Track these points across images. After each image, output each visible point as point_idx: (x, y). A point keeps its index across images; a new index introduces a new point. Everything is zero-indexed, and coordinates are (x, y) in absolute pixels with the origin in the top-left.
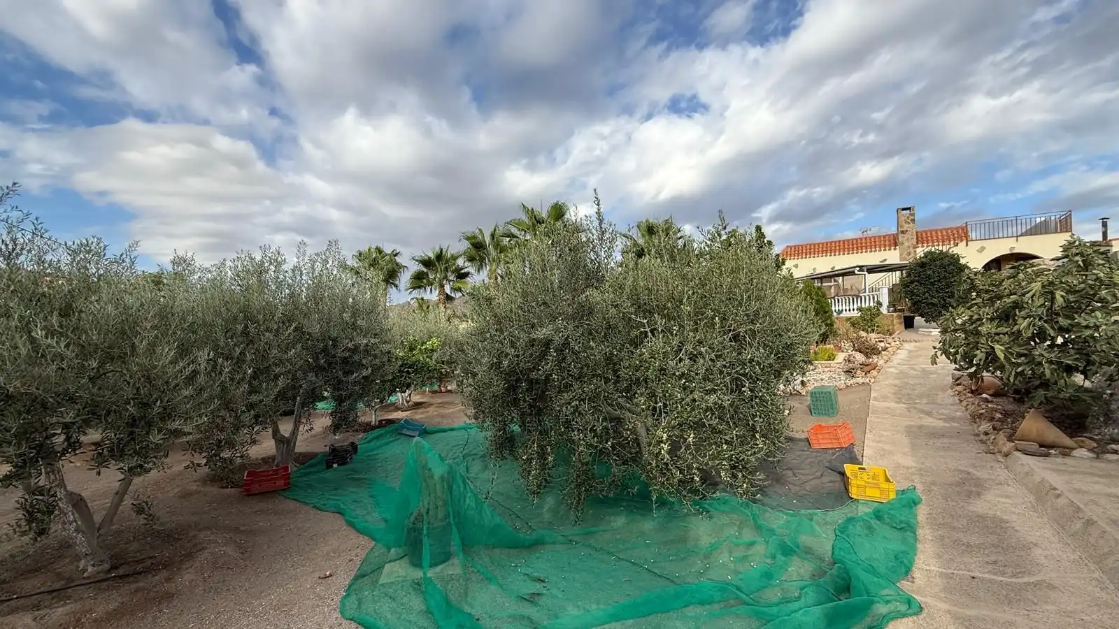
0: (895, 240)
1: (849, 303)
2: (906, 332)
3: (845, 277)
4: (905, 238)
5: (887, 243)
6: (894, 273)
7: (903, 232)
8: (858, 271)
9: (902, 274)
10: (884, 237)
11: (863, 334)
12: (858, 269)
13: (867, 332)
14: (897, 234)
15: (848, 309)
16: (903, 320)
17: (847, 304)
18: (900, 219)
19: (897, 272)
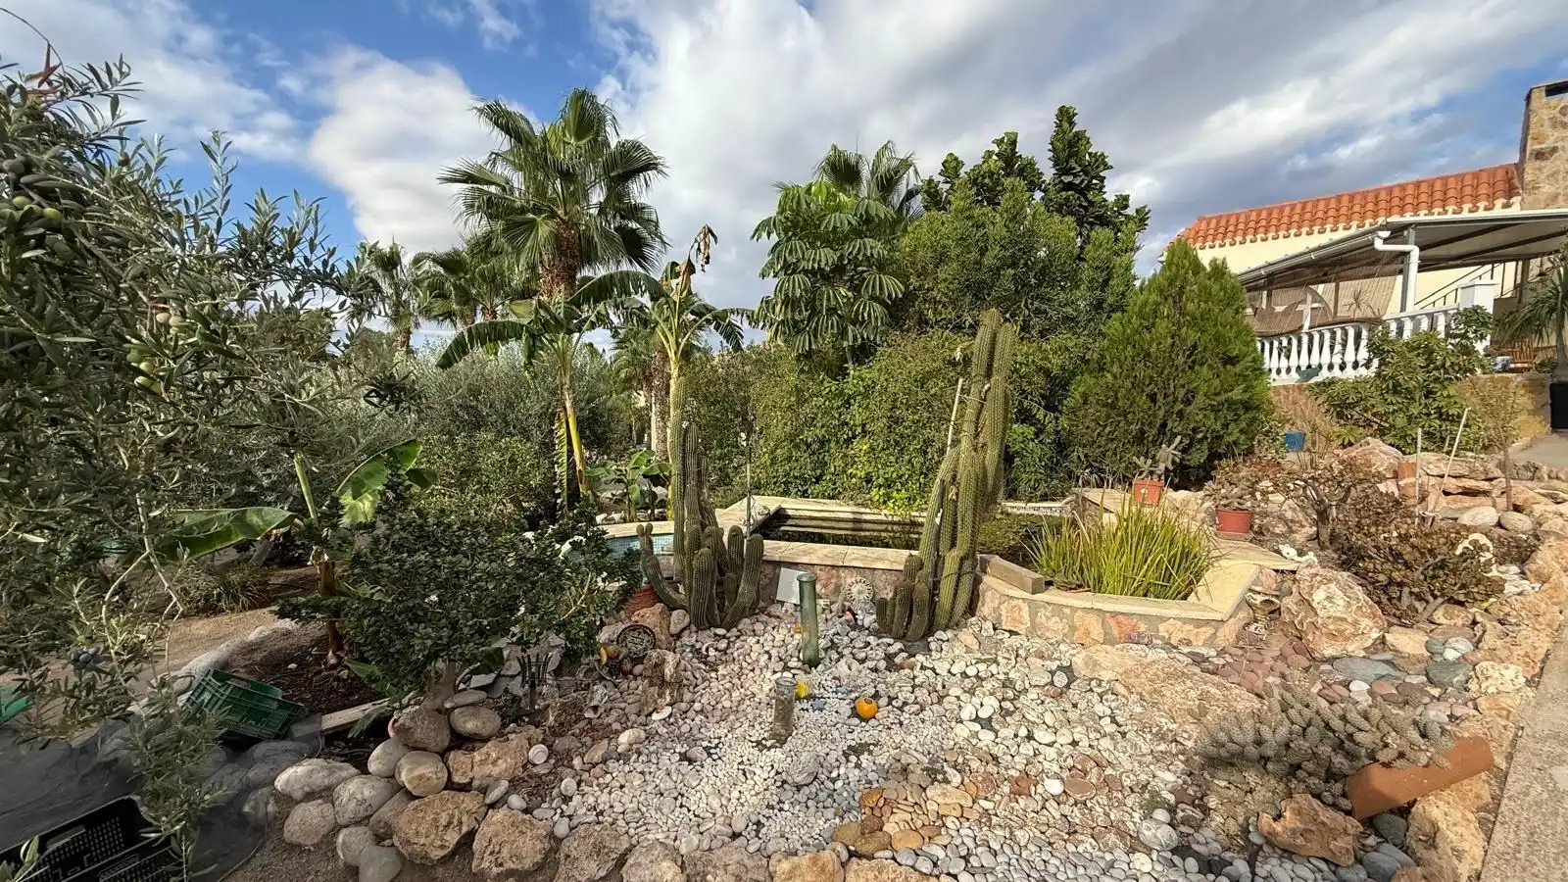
0: (1509, 180)
1: (1344, 345)
2: (1555, 436)
3: (1342, 284)
4: (1546, 172)
5: (1483, 190)
6: (1499, 268)
7: (1539, 155)
8: (1386, 241)
9: (1525, 271)
10: (1476, 175)
11: (1380, 454)
12: (1386, 234)
13: (1405, 444)
14: (1519, 167)
15: (1337, 360)
16: (1546, 397)
17: (1338, 348)
18: (1534, 120)
19: (1511, 266)
